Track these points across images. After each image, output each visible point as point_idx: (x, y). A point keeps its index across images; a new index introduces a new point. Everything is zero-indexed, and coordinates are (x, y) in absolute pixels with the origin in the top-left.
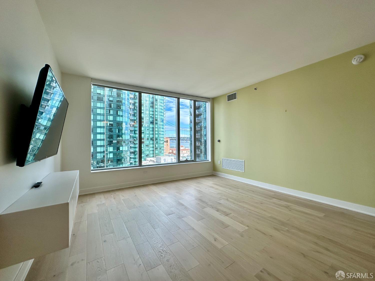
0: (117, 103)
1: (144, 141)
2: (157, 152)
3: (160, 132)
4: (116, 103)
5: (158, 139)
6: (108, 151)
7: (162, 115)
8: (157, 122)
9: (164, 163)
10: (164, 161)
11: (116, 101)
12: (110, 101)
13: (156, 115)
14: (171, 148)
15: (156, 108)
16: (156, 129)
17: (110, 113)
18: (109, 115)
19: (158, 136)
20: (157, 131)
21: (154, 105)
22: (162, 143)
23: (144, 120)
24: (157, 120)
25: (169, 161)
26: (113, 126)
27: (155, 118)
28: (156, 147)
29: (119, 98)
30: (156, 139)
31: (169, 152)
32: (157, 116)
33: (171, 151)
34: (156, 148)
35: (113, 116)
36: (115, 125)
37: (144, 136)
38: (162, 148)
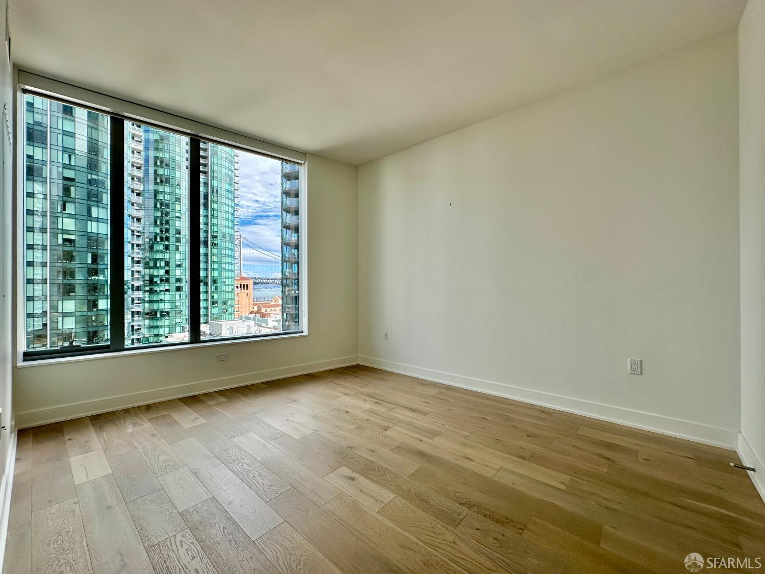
0: (89, 187)
1: (182, 285)
2: (215, 311)
3: (224, 266)
4: (85, 186)
5: (219, 281)
6: (60, 311)
7: (230, 225)
8: (217, 242)
9: (228, 336)
10: (228, 331)
11: (86, 182)
12: (65, 179)
13: (213, 225)
14: (257, 302)
15: (213, 210)
16: (215, 259)
17: (67, 212)
18: (61, 215)
19: (220, 274)
20: (217, 263)
21: (208, 202)
22: (230, 290)
23: (182, 236)
24: (216, 237)
25: (243, 332)
26: (74, 246)
27: (213, 232)
28: (215, 300)
29: (98, 175)
30: (214, 281)
31: (251, 310)
32: (215, 229)
33: (256, 308)
34: (213, 302)
35: (76, 219)
36: (81, 242)
37: (181, 273)
38: (229, 303)
